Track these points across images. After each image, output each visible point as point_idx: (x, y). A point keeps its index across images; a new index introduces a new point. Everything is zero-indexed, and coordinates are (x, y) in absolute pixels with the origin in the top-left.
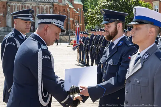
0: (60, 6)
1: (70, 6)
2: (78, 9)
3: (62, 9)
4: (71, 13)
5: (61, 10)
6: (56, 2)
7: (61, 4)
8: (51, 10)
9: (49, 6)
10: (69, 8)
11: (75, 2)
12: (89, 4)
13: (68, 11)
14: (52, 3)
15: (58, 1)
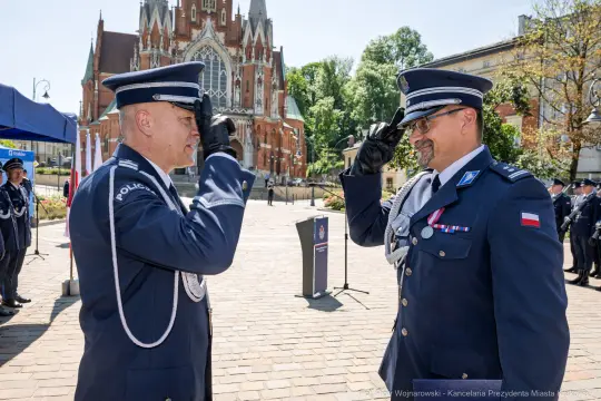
0: (266, 123)
1: (285, 125)
2: (295, 130)
3: (269, 130)
4: (285, 139)
5: (269, 133)
6: (261, 115)
7: (268, 120)
8: (249, 131)
9: (244, 122)
10: (283, 128)
11: (289, 116)
12: (314, 120)
13: (280, 135)
14: (251, 116)
15: (263, 112)
